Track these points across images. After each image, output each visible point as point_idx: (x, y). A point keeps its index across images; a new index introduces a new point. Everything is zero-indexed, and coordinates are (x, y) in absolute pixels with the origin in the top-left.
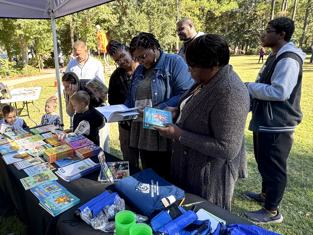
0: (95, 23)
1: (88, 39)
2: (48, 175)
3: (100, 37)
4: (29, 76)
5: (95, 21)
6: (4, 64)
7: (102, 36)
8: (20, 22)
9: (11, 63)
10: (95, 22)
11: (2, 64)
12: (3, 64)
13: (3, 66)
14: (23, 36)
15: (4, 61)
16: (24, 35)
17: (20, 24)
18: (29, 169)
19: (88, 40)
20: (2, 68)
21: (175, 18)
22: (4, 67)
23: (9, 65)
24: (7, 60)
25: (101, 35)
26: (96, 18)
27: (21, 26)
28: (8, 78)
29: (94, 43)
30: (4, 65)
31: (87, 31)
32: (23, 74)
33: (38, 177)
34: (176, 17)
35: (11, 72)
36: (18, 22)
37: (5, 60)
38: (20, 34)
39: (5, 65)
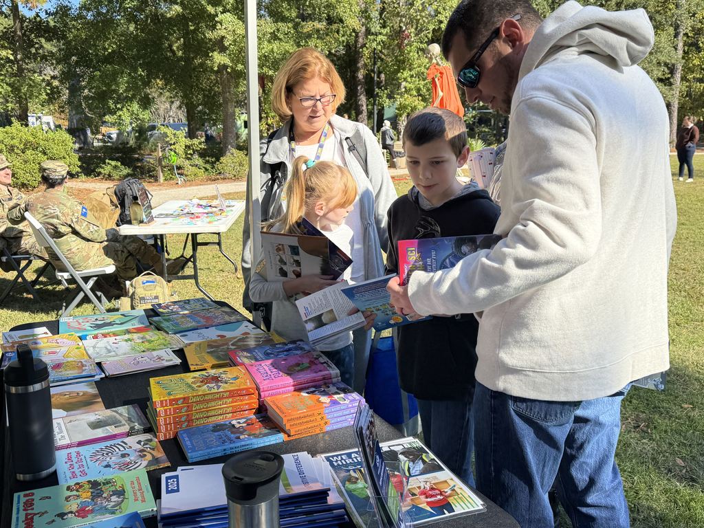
0: (426, 40)
1: (402, 87)
2: (128, 488)
3: (436, 80)
4: (235, 180)
5: (426, 37)
6: (174, 144)
7: (445, 76)
8: (225, 31)
9: (190, 143)
10: (428, 39)
11: (167, 142)
12: (171, 145)
13: (171, 150)
14: (229, 70)
15: (174, 134)
16: (232, 68)
17: (223, 37)
18: (74, 455)
19: (404, 90)
20: (168, 154)
21: (671, 31)
22: (173, 153)
23: (186, 146)
24: (182, 133)
25: (441, 73)
26: (431, 27)
27: (226, 44)
28: (179, 182)
29: (420, 98)
30: (172, 147)
31: (402, 63)
32: (220, 173)
33: (84, 495)
34: (677, 27)
35: (190, 167)
36: (219, 32)
37: (178, 132)
38: (222, 63)
39: (177, 146)
